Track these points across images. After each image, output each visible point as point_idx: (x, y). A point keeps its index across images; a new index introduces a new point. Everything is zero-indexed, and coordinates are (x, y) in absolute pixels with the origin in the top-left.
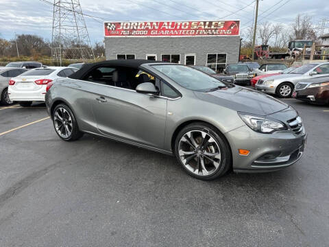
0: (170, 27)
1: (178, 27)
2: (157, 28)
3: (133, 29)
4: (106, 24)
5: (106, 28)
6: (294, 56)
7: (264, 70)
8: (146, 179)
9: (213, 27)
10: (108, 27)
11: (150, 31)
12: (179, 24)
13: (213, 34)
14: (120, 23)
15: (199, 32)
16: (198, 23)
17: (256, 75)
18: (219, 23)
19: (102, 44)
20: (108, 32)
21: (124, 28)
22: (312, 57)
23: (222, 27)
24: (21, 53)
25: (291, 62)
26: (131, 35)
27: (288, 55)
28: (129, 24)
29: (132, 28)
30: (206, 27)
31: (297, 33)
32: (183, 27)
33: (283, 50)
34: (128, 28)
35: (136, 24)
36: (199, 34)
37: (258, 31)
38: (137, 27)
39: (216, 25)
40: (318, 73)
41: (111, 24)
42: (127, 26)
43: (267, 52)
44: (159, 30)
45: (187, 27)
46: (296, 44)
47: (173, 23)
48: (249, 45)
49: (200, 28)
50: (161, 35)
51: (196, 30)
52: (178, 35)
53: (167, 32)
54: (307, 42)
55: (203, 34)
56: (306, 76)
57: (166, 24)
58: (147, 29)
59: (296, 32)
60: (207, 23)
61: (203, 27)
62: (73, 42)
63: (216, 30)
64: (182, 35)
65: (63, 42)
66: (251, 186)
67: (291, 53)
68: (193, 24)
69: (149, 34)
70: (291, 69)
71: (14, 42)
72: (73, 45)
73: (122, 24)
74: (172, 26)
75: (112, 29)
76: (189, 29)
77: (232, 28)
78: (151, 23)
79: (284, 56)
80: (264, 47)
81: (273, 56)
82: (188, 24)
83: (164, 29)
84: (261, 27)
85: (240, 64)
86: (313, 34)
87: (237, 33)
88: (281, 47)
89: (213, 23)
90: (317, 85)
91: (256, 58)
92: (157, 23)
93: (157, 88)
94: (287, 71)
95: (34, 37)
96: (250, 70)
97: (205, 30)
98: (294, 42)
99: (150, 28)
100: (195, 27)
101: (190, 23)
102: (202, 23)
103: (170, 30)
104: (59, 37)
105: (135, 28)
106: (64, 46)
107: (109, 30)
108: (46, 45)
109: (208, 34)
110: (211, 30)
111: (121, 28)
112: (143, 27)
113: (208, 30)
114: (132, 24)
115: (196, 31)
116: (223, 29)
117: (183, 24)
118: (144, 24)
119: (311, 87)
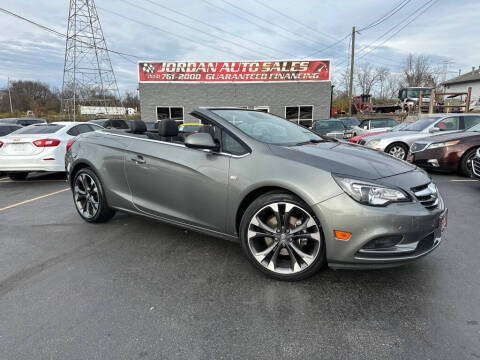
0: (232, 70)
1: (244, 70)
2: (214, 70)
3: (181, 72)
4: (141, 65)
5: (141, 70)
6: (407, 109)
7: (365, 127)
8: (194, 276)
9: (292, 69)
10: (144, 69)
11: (204, 75)
12: (245, 65)
13: (293, 79)
14: (161, 64)
15: (273, 76)
16: (272, 65)
17: (355, 134)
18: (302, 64)
19: (136, 93)
20: (144, 76)
21: (168, 70)
22: (431, 110)
23: (305, 69)
24: (15, 108)
25: (404, 117)
26: (177, 80)
27: (398, 108)
28: (174, 65)
29: (178, 70)
30: (284, 69)
31: (409, 79)
32: (250, 70)
33: (391, 101)
34: (173, 70)
35: (185, 65)
36: (273, 79)
37: (355, 76)
38: (186, 68)
39: (298, 66)
40: (441, 130)
41: (148, 64)
42: (171, 67)
43: (370, 104)
44: (217, 73)
45: (256, 69)
46: (409, 93)
47: (237, 64)
48: (345, 96)
49: (275, 71)
50: (221, 80)
51: (269, 73)
52: (244, 80)
53: (228, 76)
54: (424, 90)
55: (279, 79)
56: (425, 133)
57: (227, 65)
58: (200, 72)
59: (408, 77)
60: (285, 64)
61: (279, 69)
62: (93, 91)
63: (296, 73)
64: (249, 80)
65: (78, 92)
66: (353, 282)
67: (402, 105)
68: (264, 65)
69: (203, 78)
70: (403, 125)
71: (6, 91)
72: (94, 96)
73: (164, 65)
74: (236, 68)
75: (149, 72)
76: (259, 72)
77: (320, 70)
78: (206, 64)
79: (393, 109)
80: (365, 97)
81: (378, 110)
82: (258, 65)
83: (224, 72)
84: (359, 70)
85: (333, 119)
86: (430, 80)
87: (327, 77)
88: (389, 98)
89: (293, 64)
90: (441, 145)
91: (354, 112)
92: (214, 64)
93: (216, 141)
94: (398, 127)
95: (36, 84)
96: (346, 128)
97: (282, 73)
98: (406, 90)
99: (204, 70)
100: (268, 69)
101: (261, 64)
102: (278, 64)
103: (232, 74)
104: (73, 85)
105: (183, 70)
106: (81, 97)
107: (146, 73)
108: (54, 96)
109: (287, 79)
110: (291, 73)
111: (163, 70)
112: (194, 70)
113: (286, 73)
114: (179, 65)
115: (269, 76)
116: (307, 72)
117: (251, 65)
118: (195, 65)
119: (433, 147)
